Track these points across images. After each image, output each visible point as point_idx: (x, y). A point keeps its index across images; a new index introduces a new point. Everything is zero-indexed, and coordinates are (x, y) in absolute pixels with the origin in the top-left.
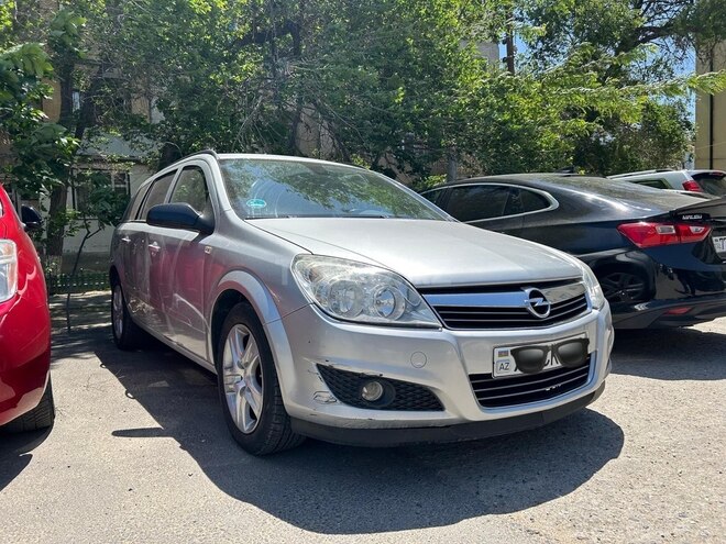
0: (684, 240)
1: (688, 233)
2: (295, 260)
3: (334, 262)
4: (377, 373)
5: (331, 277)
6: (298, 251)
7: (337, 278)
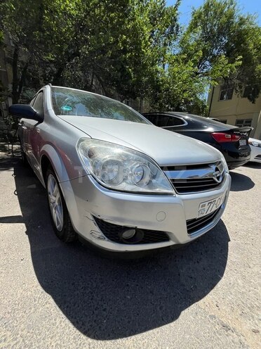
0: (233, 141)
1: (235, 138)
2: (79, 142)
3: (105, 145)
4: (134, 226)
5: (103, 156)
6: (82, 135)
7: (108, 157)
